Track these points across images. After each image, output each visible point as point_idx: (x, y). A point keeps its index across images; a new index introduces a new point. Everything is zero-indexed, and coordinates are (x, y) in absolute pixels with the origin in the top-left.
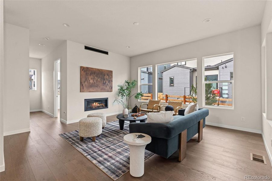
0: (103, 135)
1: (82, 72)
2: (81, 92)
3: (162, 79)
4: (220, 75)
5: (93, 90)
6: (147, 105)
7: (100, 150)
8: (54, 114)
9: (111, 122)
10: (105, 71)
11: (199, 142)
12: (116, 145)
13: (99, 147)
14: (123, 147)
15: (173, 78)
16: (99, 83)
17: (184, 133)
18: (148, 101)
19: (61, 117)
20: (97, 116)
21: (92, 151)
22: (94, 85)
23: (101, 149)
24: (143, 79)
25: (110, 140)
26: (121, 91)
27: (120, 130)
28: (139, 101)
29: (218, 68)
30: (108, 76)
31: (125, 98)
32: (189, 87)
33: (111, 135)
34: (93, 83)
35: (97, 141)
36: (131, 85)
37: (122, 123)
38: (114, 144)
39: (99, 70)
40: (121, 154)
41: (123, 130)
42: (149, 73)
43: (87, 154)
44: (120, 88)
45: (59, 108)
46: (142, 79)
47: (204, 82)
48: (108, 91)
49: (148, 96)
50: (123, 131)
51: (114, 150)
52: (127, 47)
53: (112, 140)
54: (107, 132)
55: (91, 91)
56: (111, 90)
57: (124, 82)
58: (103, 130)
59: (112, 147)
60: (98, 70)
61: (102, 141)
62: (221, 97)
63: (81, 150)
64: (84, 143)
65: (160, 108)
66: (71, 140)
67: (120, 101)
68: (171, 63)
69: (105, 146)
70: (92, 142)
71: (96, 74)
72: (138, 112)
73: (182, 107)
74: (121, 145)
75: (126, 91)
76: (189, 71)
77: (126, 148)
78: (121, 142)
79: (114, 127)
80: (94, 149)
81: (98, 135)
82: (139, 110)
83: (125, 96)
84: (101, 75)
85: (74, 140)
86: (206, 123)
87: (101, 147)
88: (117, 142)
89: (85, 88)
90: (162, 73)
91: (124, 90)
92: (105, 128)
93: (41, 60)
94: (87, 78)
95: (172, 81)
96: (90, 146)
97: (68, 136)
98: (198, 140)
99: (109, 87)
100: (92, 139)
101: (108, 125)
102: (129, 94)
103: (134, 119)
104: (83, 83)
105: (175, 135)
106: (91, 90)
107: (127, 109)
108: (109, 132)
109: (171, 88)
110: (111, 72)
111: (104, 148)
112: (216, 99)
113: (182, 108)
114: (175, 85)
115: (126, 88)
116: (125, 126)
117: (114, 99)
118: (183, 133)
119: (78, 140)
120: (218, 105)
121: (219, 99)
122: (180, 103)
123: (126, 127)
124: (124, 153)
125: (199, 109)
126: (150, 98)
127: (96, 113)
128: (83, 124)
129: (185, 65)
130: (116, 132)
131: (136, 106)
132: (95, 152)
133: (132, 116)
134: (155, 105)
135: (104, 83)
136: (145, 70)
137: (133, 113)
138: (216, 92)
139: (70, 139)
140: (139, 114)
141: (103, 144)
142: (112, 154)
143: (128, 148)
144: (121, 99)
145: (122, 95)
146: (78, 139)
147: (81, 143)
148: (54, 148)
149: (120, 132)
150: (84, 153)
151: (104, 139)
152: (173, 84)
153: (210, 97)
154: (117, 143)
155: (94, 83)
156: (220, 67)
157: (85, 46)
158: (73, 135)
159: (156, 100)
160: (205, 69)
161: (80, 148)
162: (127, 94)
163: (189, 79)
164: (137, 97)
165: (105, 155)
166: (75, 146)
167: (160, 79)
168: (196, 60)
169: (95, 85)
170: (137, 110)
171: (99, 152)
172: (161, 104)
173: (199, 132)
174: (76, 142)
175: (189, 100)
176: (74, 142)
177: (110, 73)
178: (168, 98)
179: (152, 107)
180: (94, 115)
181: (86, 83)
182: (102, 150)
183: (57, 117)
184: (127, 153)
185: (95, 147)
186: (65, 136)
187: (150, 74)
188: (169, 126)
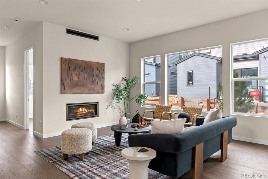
0: (93, 153)
1: (63, 65)
2: (61, 93)
3: (175, 74)
4: (260, 68)
5: (78, 91)
6: (154, 112)
7: (90, 171)
8: (24, 125)
9: (103, 136)
10: (95, 64)
11: (222, 162)
12: (110, 165)
13: (89, 167)
14: (121, 168)
15: (192, 72)
16: (86, 81)
17: (200, 148)
18: (155, 107)
19: (34, 129)
20: (85, 127)
21: (80, 171)
22: (79, 84)
23: (91, 169)
24: (149, 74)
25: (103, 159)
26: (117, 92)
27: (116, 147)
28: (142, 106)
29: (258, 58)
30: (98, 72)
31: (122, 102)
32: (215, 85)
33: (104, 153)
34: (77, 81)
35: (85, 160)
36: (131, 84)
37: (118, 136)
38: (109, 163)
39: (87, 63)
40: (117, 176)
41: (120, 146)
42: (156, 65)
43: (74, 175)
44: (116, 88)
45: (31, 116)
46: (146, 75)
47: (232, 79)
48: (98, 93)
49: (155, 100)
50: (119, 148)
51: (109, 171)
52: (125, 30)
53: (105, 158)
54: (98, 149)
55: (75, 92)
56: (102, 91)
57: (121, 79)
58: (93, 146)
59: (106, 167)
60: (85, 62)
61: (93, 160)
62: (262, 101)
63: (65, 170)
64: (69, 162)
65: (171, 116)
66: (52, 159)
67: (116, 106)
68: (189, 52)
69: (97, 166)
70: (79, 161)
71: (81, 68)
72: (140, 121)
73: (201, 115)
74: (118, 165)
75: (123, 92)
76: (215, 62)
77: (125, 168)
78: (117, 161)
79: (108, 142)
80: (83, 169)
81: (88, 151)
82: (141, 120)
83: (121, 99)
84: (88, 70)
85: (55, 159)
86: (234, 137)
87: (92, 167)
88: (112, 161)
89: (67, 88)
90: (176, 65)
91: (120, 91)
92: (95, 143)
93: (4, 48)
94: (70, 74)
95: (190, 77)
96: (77, 166)
97: (46, 153)
98: (220, 160)
99: (99, 87)
100: (80, 157)
101: (99, 140)
102: (128, 96)
103: (135, 130)
104: (64, 81)
105: (186, 149)
106: (75, 90)
107: (125, 117)
108: (101, 149)
109: (190, 87)
110: (103, 65)
111: (95, 168)
112: (253, 103)
113: (201, 117)
114: (194, 84)
115: (123, 89)
116: (122, 141)
117: (108, 104)
118: (197, 147)
119: (61, 159)
120: (257, 112)
121: (257, 104)
122: (199, 109)
123: (124, 142)
124: (121, 174)
125: (223, 117)
126: (158, 103)
127: (82, 123)
128: (67, 137)
129: (210, 52)
130: (110, 149)
131: (138, 114)
132: (84, 173)
133: (132, 127)
134: (164, 113)
135: (93, 82)
136: (151, 60)
137: (134, 124)
138: (255, 94)
139: (50, 157)
140: (141, 124)
141: (93, 163)
142: (106, 176)
143: (127, 169)
144: (117, 104)
145: (118, 98)
146: (60, 157)
147: (65, 162)
148: (31, 168)
149: (116, 149)
150: (70, 174)
151: (94, 157)
152: (192, 81)
153: (245, 100)
154: (112, 163)
155: (79, 82)
156: (261, 56)
157: (67, 29)
158: (53, 152)
159: (166, 104)
160: (234, 59)
161: (64, 168)
162: (125, 96)
163: (215, 74)
164: (139, 101)
165: (97, 176)
166: (57, 166)
167: (172, 74)
168: (221, 49)
169: (81, 83)
170: (139, 119)
171: (90, 173)
172: (173, 111)
173: (222, 148)
174: (58, 161)
175: (214, 105)
176: (55, 161)
177: (100, 67)
178: (184, 102)
179: (161, 115)
180: (81, 125)
181: (68, 81)
182: (93, 170)
183: (29, 129)
184: (125, 174)
185: (84, 167)
186: (43, 153)
187: (158, 66)
188: (179, 136)
